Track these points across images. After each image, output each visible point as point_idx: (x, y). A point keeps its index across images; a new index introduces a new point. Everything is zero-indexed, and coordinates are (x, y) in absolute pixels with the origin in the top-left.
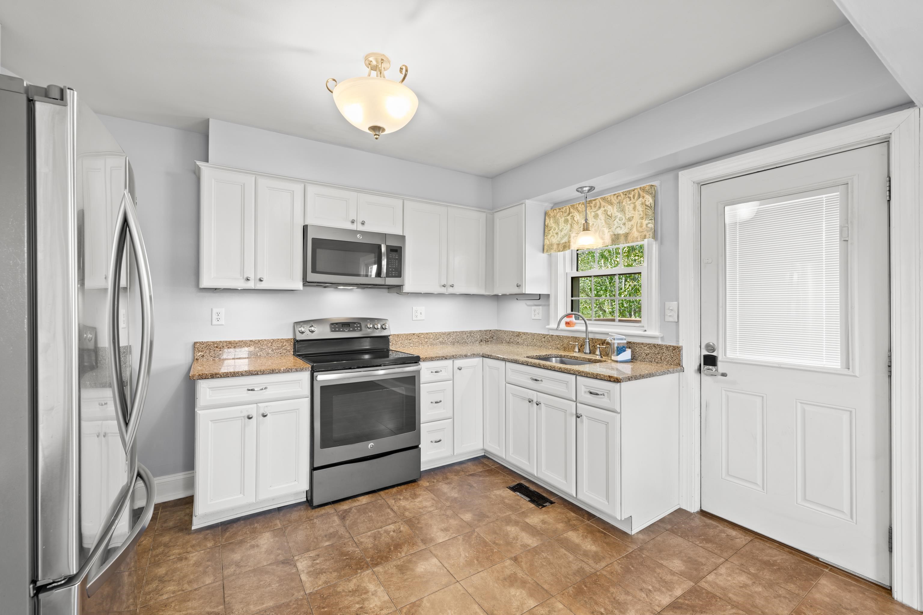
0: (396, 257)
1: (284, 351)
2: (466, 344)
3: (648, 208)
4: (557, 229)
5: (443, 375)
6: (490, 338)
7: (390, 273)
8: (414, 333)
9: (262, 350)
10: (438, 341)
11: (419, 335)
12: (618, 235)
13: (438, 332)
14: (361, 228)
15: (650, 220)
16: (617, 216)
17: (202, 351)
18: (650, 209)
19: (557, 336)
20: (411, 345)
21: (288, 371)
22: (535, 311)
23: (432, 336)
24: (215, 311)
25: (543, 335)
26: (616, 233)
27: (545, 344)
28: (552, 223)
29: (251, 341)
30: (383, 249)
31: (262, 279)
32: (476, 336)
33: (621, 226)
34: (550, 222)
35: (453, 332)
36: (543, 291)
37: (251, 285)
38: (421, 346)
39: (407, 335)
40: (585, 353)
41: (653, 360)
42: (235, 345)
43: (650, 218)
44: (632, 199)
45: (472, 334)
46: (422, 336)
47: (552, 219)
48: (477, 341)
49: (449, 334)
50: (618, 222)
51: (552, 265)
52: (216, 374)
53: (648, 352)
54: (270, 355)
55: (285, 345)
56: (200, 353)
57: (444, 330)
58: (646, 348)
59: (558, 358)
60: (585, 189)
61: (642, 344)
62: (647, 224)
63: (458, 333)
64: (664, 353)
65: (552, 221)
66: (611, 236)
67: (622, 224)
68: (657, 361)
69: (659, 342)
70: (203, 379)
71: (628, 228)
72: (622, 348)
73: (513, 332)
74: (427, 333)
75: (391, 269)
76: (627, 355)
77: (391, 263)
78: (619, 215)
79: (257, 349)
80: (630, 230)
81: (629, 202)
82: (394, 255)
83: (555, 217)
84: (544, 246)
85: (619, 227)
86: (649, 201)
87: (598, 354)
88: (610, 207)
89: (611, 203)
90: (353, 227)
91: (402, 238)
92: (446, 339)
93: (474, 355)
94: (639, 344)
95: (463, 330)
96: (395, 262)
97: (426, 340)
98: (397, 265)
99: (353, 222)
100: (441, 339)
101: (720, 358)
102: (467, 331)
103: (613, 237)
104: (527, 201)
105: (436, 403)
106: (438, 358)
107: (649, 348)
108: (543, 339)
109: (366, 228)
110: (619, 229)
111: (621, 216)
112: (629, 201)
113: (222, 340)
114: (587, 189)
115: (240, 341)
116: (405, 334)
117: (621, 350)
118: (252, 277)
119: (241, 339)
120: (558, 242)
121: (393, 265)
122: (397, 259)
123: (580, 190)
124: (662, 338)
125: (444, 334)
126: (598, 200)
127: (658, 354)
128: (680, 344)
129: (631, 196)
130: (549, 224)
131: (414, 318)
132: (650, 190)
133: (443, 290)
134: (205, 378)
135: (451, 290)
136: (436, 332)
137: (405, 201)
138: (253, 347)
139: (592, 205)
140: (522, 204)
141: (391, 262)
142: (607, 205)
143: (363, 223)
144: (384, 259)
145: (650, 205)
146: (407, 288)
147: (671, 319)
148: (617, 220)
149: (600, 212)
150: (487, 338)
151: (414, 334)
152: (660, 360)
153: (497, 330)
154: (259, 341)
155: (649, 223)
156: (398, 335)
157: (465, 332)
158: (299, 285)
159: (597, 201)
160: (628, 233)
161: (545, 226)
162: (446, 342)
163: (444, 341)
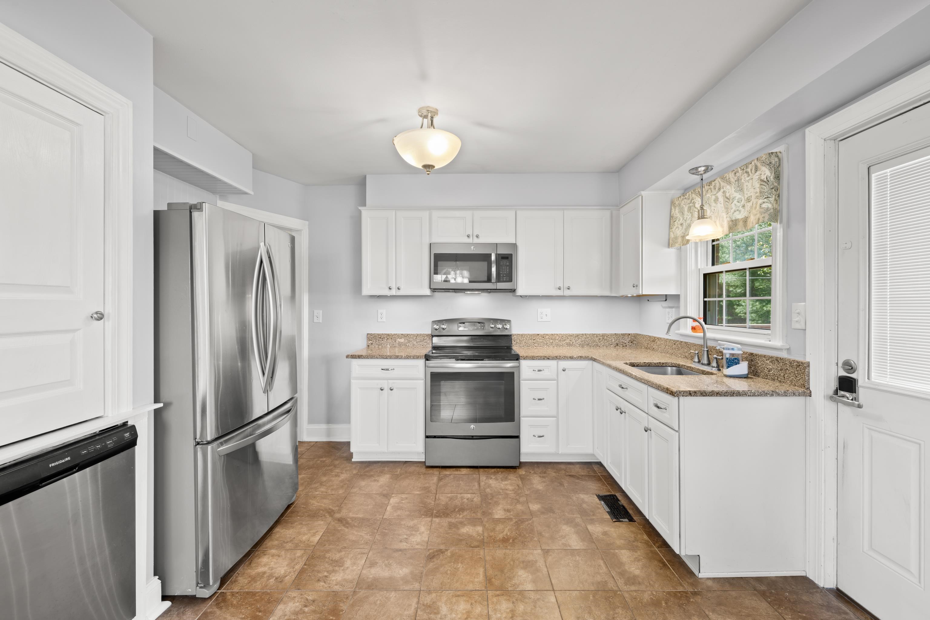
0: (508, 264)
1: (425, 344)
2: (598, 347)
3: (764, 183)
4: (681, 219)
5: (545, 374)
6: (629, 342)
7: (502, 279)
8: (538, 333)
9: (409, 342)
10: (564, 342)
11: (543, 336)
12: (736, 220)
13: (564, 333)
14: (476, 241)
15: (765, 198)
16: (735, 197)
17: (371, 340)
18: (766, 184)
19: (686, 343)
20: (536, 345)
21: (408, 358)
22: (669, 313)
23: (557, 338)
24: (380, 311)
25: (674, 341)
26: (734, 218)
27: (676, 352)
28: (677, 213)
29: (402, 334)
30: (493, 258)
31: (399, 288)
32: (610, 340)
33: (741, 208)
34: (676, 212)
35: (582, 334)
36: (671, 291)
37: (394, 292)
38: (545, 346)
39: (531, 335)
40: (703, 364)
41: (776, 378)
42: (392, 337)
43: (765, 196)
44: (750, 173)
45: (606, 338)
46: (547, 337)
47: (677, 208)
48: (611, 345)
49: (577, 336)
50: (736, 205)
51: (681, 261)
52: (361, 356)
53: (771, 367)
54: (415, 346)
55: (426, 339)
56: (370, 342)
57: (571, 332)
58: (768, 362)
59: (674, 368)
60: (700, 169)
61: (765, 356)
62: (761, 204)
63: (588, 336)
64: (787, 369)
65: (677, 211)
66: (728, 221)
67: (741, 206)
68: (780, 380)
69: (784, 355)
70: (353, 358)
71: (748, 211)
72: (733, 360)
73: (650, 337)
74: (552, 334)
75: (502, 275)
76: (742, 368)
77: (502, 270)
78: (738, 196)
79: (406, 341)
80: (749, 213)
81: (747, 179)
82: (505, 262)
83: (679, 205)
84: (669, 240)
85: (738, 210)
86: (765, 174)
87: (714, 365)
88: (728, 187)
89: (729, 183)
90: (470, 240)
91: (514, 246)
92: (574, 341)
93: (581, 358)
94: (761, 356)
95: (594, 333)
96: (506, 268)
97: (551, 341)
98: (508, 271)
99: (468, 236)
100: (568, 341)
101: (860, 383)
102: (599, 334)
103: (731, 223)
104: (643, 193)
105: (539, 400)
106: (540, 358)
107: (771, 362)
108: (674, 346)
109: (481, 240)
110: (737, 212)
111: (740, 196)
112: (747, 177)
113: (384, 333)
114: (703, 168)
115: (394, 334)
116: (529, 334)
117: (731, 362)
118: (394, 286)
119: (395, 333)
120: (682, 235)
121: (504, 271)
122: (508, 266)
123: (694, 171)
124: (788, 350)
125: (571, 336)
126: (717, 180)
127: (781, 370)
128: (807, 360)
129: (749, 170)
130: (675, 214)
131: (539, 320)
132: (767, 160)
133: (560, 293)
134: (355, 358)
135: (567, 293)
136: (562, 333)
137: (518, 212)
138: (404, 339)
139: (712, 187)
140: (639, 196)
141: (502, 268)
142: (726, 185)
143: (477, 236)
144: (494, 266)
145: (767, 178)
146: (520, 292)
147: (798, 326)
148: (735, 202)
149: (720, 194)
150: (625, 342)
151: (538, 335)
152: (783, 378)
153: (638, 334)
154: (407, 335)
155: (764, 202)
156: (522, 335)
157: (597, 335)
158: (428, 292)
159: (716, 182)
160: (747, 217)
161: (671, 217)
162: (574, 343)
163: (571, 343)
